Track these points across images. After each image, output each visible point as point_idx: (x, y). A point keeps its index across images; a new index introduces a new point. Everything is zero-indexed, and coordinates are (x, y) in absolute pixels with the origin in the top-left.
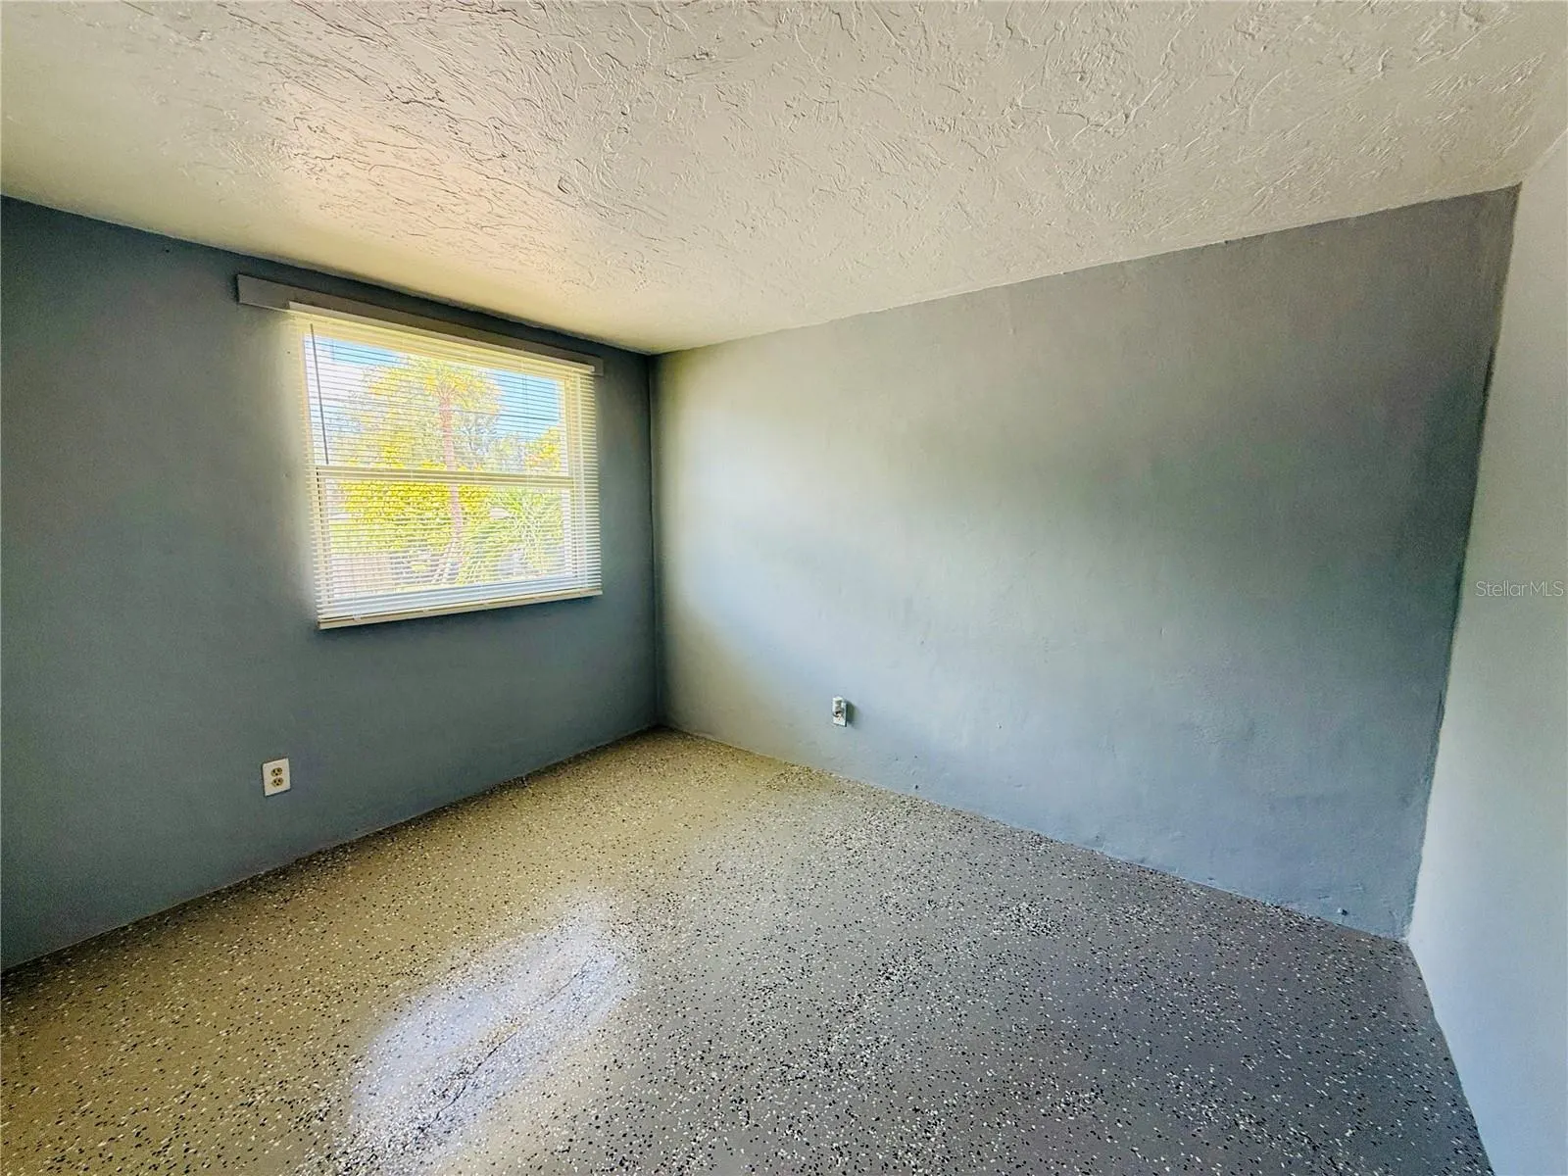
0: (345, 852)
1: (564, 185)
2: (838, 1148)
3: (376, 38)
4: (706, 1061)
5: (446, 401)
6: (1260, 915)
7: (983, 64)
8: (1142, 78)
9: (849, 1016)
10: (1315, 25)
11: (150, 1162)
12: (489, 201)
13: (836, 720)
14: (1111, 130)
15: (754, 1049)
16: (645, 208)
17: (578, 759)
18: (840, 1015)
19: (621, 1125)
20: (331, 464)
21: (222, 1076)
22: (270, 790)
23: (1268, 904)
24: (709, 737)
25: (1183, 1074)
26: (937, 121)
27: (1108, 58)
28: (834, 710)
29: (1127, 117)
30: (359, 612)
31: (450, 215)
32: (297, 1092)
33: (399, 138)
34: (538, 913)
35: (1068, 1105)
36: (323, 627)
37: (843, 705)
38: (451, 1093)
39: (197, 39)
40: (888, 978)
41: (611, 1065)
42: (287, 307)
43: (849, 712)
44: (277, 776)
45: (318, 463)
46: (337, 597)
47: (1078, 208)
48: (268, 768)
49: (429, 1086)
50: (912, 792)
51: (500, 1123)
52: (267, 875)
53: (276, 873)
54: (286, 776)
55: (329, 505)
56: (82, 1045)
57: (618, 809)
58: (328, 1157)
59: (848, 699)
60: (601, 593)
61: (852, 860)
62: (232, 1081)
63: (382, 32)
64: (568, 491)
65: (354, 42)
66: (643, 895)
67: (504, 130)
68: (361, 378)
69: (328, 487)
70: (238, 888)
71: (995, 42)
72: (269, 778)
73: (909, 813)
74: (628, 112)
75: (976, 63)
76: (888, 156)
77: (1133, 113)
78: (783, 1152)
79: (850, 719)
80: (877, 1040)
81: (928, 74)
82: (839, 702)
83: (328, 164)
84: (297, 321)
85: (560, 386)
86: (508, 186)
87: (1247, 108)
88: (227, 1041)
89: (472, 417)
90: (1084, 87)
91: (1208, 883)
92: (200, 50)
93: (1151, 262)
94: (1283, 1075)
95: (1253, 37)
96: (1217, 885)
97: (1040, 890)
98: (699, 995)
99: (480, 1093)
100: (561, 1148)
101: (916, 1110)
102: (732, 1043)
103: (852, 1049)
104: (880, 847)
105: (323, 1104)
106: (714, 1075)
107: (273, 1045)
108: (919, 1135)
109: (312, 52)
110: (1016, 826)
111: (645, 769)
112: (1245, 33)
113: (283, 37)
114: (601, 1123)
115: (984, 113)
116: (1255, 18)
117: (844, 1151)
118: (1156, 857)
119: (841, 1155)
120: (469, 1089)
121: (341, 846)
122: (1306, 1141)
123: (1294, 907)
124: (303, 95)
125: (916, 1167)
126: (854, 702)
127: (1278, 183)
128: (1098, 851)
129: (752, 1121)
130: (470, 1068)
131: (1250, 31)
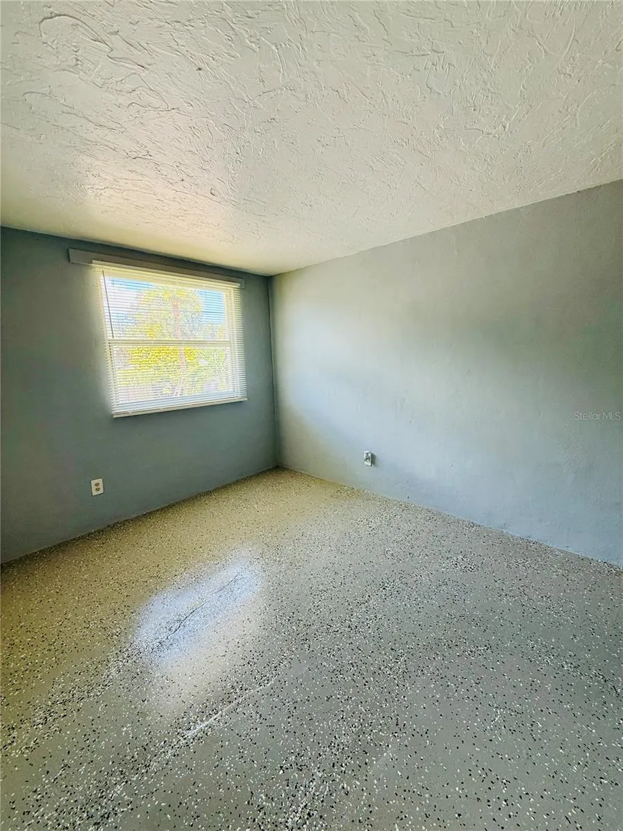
0: (129, 523)
1: (213, 191)
2: (352, 664)
3: (117, 129)
4: (291, 621)
5: (175, 306)
6: (594, 567)
7: (418, 108)
8: (509, 106)
9: (363, 605)
10: (607, 65)
11: (48, 648)
12: (179, 203)
13: (366, 463)
14: (496, 135)
15: (314, 617)
16: (255, 200)
17: (237, 482)
18: (358, 605)
19: (249, 646)
20: (115, 338)
21: (76, 615)
22: (95, 493)
23: (600, 561)
24: (303, 472)
25: (537, 641)
26: (399, 141)
27: (488, 97)
28: (365, 457)
29: (504, 127)
30: (131, 410)
31: (162, 212)
32: (107, 624)
33: (132, 176)
34: (216, 552)
35: (471, 652)
36: (115, 416)
37: (370, 455)
38: (174, 629)
39: (40, 139)
40: (384, 589)
41: (246, 621)
42: (91, 263)
43: (373, 459)
44: (97, 486)
45: (109, 338)
46: (121, 402)
47: (486, 180)
48: (93, 482)
49: (164, 624)
50: (406, 500)
51: (194, 643)
52: (95, 532)
53: (99, 532)
54: (101, 486)
55: (115, 358)
56: (20, 599)
57: (256, 506)
58: (120, 651)
59: (373, 452)
60: (246, 399)
61: (371, 532)
62: (81, 618)
63: (119, 126)
64: (229, 348)
65: (107, 131)
66: (265, 546)
67: (181, 167)
68: (136, 296)
69: (115, 349)
70: (82, 537)
71: (422, 96)
72: (94, 488)
73: (403, 510)
74: (239, 152)
75: (414, 108)
76: (375, 161)
77: (508, 125)
78: (324, 663)
79: (373, 463)
80: (376, 617)
81: (389, 117)
82: (367, 454)
83: (102, 192)
84: (97, 269)
85: (224, 294)
86: (186, 195)
87: (575, 115)
88: (78, 601)
89: (190, 314)
90: (477, 114)
91: (565, 549)
92: (41, 143)
93: (534, 207)
94: (594, 645)
95: (570, 76)
96: (570, 550)
97: (470, 550)
98: (290, 592)
99: (186, 629)
100: (221, 655)
101: (392, 649)
102: (303, 614)
103: (363, 620)
104: (386, 527)
105: (118, 630)
106: (294, 628)
107: (97, 604)
108: (393, 661)
109: (89, 139)
110: (460, 517)
111: (270, 488)
112: (565, 74)
113: (76, 133)
114: (239, 645)
115: (423, 134)
116: (570, 65)
117: (354, 664)
118: (536, 536)
119: (353, 666)
120: (181, 627)
121: (127, 520)
122: (601, 677)
123: (614, 563)
124: (89, 160)
125: (389, 674)
126: (375, 454)
127: (603, 155)
128: (505, 531)
129: (311, 649)
130: (182, 619)
131: (568, 72)
